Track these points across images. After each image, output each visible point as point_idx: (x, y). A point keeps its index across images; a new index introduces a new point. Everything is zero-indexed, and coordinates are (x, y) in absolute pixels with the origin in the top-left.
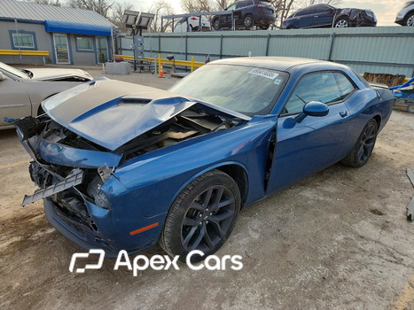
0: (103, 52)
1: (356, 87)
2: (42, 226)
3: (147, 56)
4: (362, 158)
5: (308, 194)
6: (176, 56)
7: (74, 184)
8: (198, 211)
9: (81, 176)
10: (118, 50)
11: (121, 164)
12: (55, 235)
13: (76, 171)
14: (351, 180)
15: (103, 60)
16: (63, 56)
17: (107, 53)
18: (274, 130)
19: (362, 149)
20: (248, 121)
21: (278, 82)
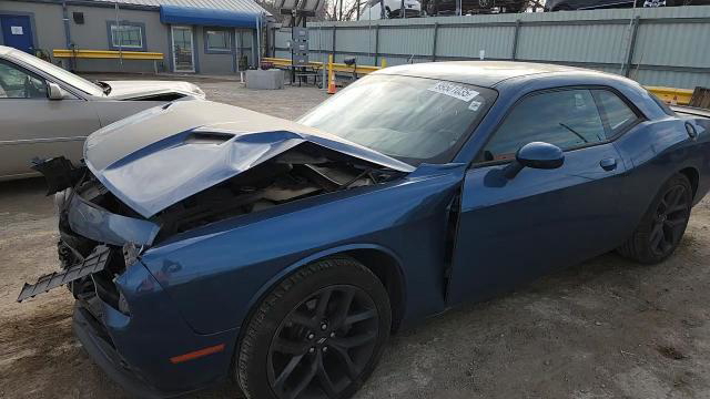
0: (246, 53)
1: (640, 115)
2: (69, 335)
3: (313, 60)
4: (660, 247)
5: (542, 309)
6: (359, 59)
7: (93, 270)
8: (306, 329)
9: (105, 258)
10: (270, 50)
11: (158, 241)
12: (84, 354)
13: (100, 249)
14: (632, 287)
15: (245, 66)
16: (184, 59)
17: (251, 55)
18: (457, 190)
19: (659, 228)
20: (408, 173)
21: (475, 107)
